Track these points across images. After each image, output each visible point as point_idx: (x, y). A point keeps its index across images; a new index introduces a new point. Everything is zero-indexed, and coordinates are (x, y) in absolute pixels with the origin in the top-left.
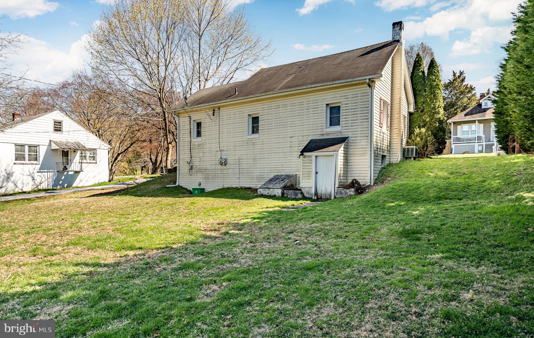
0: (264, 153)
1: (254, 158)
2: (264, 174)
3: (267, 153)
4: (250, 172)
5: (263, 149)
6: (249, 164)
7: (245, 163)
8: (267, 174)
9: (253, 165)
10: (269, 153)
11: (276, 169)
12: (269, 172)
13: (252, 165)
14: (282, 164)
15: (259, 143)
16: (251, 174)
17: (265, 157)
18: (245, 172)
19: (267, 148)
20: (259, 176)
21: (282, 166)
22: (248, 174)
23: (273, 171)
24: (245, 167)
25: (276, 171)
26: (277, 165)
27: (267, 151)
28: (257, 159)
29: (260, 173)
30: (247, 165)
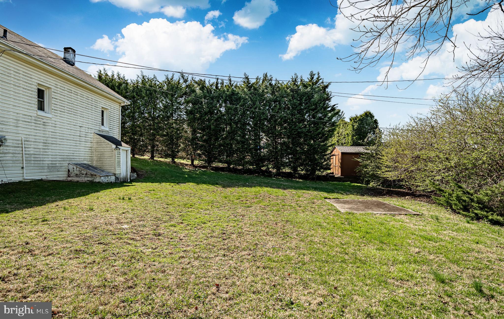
0: (56, 138)
1: (45, 142)
2: (56, 162)
3: (60, 139)
4: (39, 159)
5: (55, 133)
6: (38, 148)
7: (32, 146)
8: (60, 162)
9: (44, 150)
10: (61, 139)
11: (68, 157)
12: (61, 161)
13: (42, 150)
14: (73, 152)
15: (50, 124)
16: (41, 162)
17: (58, 143)
18: (33, 159)
19: (60, 133)
20: (50, 165)
21: (73, 155)
22: (36, 162)
23: (65, 160)
24: (32, 152)
25: (68, 160)
26: (68, 153)
27: (60, 136)
28: (49, 143)
29: (52, 161)
30: (36, 150)
